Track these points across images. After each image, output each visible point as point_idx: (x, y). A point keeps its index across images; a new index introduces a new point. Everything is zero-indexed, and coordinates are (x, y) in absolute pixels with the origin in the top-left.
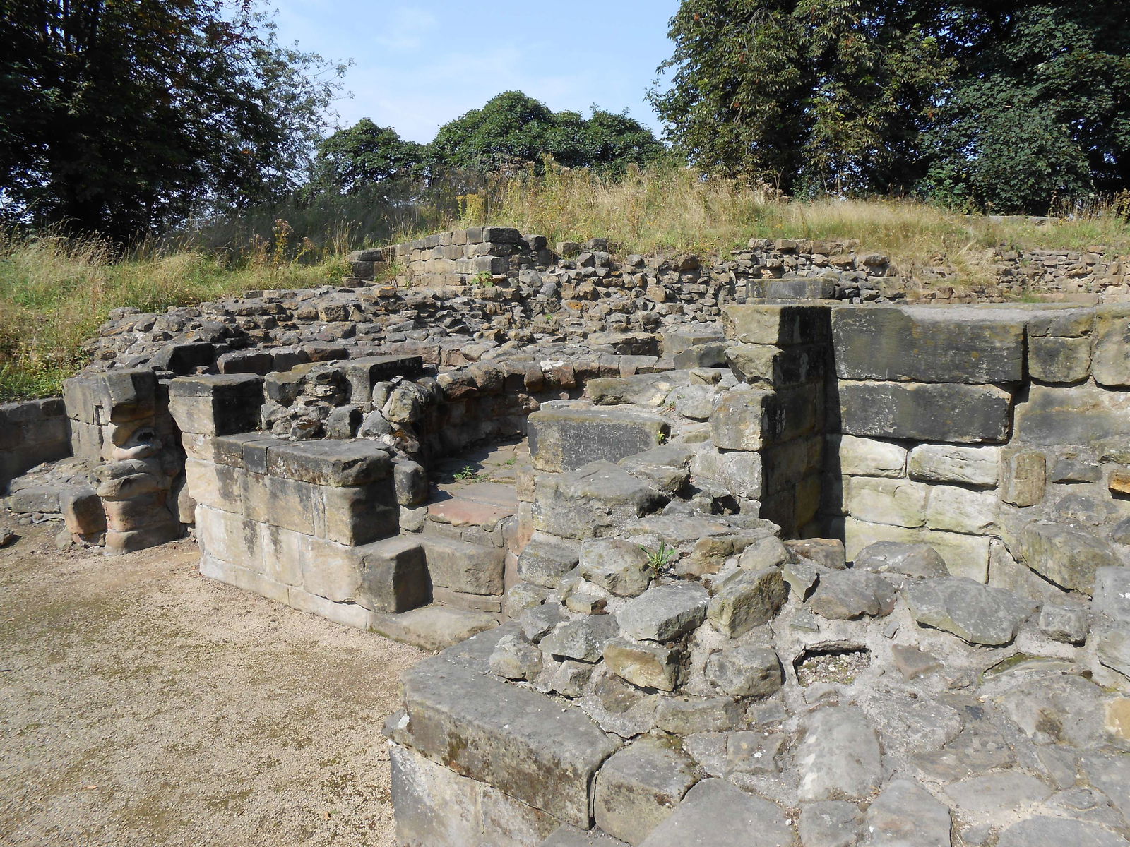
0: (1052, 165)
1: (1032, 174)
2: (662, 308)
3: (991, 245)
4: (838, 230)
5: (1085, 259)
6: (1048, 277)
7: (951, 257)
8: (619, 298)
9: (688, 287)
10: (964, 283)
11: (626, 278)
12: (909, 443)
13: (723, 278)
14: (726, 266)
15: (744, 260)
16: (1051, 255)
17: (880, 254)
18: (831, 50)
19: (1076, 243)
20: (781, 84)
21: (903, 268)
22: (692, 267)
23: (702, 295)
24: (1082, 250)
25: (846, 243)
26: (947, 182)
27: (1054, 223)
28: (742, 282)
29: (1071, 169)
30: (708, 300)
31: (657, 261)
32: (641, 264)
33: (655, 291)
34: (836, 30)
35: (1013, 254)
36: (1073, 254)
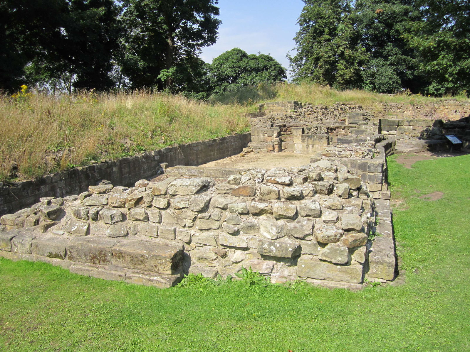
0: (393, 82)
1: (389, 84)
2: (322, 117)
3: (382, 102)
4: (352, 99)
5: (400, 105)
6: (393, 109)
7: (374, 105)
8: (315, 115)
9: (325, 112)
10: (377, 111)
11: (315, 111)
12: (388, 131)
13: (332, 110)
14: (332, 108)
15: (335, 106)
16: (393, 104)
17: (360, 105)
18: (343, 53)
19: (399, 102)
20: (330, 61)
21: (365, 108)
22: (326, 108)
23: (328, 114)
24: (400, 103)
25: (354, 102)
26: (369, 84)
27: (394, 96)
28: (335, 111)
29: (397, 82)
30: (329, 115)
31: (320, 107)
32: (317, 108)
33: (320, 113)
34: (344, 48)
35: (386, 104)
36: (398, 104)
